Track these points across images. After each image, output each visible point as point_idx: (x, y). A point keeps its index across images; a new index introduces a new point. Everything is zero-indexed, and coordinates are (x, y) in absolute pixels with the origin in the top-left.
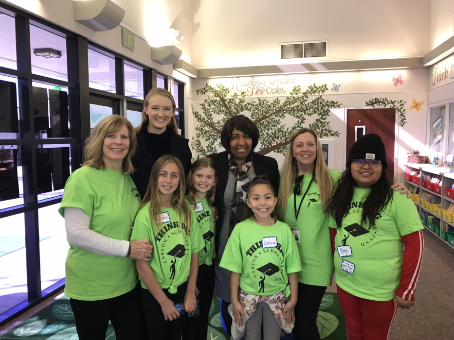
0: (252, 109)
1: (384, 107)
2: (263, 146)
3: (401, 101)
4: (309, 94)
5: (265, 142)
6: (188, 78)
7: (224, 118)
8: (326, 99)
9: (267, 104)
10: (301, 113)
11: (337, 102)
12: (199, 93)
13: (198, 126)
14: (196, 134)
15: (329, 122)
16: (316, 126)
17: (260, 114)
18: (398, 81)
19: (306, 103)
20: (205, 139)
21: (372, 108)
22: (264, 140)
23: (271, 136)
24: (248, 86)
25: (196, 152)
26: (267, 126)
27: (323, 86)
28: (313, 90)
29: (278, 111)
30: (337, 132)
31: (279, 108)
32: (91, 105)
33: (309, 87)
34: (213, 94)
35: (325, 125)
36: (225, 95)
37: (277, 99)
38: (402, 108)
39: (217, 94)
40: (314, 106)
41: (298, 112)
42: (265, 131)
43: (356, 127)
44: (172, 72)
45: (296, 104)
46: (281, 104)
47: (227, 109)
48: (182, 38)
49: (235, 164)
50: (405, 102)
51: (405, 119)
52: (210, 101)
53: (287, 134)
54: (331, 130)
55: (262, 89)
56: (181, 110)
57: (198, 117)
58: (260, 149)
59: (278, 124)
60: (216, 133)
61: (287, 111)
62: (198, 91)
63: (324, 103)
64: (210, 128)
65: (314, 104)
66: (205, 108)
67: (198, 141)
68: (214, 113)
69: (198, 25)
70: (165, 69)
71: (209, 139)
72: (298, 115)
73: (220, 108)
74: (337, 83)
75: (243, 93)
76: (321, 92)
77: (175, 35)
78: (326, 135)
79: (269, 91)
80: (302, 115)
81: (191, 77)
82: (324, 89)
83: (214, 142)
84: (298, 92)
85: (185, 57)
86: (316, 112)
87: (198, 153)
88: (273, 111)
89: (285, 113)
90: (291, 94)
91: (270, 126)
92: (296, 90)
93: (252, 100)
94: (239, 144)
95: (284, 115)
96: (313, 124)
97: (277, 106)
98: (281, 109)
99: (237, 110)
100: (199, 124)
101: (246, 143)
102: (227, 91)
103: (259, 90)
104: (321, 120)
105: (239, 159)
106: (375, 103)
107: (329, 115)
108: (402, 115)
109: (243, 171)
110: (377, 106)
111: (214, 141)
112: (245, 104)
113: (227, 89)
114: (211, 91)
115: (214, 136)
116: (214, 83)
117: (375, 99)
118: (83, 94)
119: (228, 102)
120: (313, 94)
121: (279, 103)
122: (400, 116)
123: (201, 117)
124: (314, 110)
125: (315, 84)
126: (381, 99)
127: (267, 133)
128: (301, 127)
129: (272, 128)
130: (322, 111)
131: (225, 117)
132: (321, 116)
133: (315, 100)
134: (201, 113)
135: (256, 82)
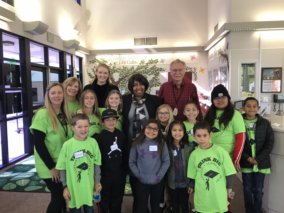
0: (120, 72)
1: (187, 71)
3: (195, 68)
4: (149, 64)
6: (84, 55)
8: (158, 67)
9: (128, 69)
10: (145, 74)
11: (163, 69)
12: (91, 63)
13: (90, 81)
15: (159, 79)
16: (153, 81)
17: (124, 74)
18: (193, 58)
19: (148, 69)
24: (118, 60)
27: (156, 60)
28: (151, 62)
32: (32, 71)
33: (149, 61)
35: (157, 81)
37: (133, 66)
38: (195, 71)
40: (152, 70)
44: (75, 52)
45: (142, 69)
46: (135, 69)
48: (80, 34)
50: (197, 68)
51: (197, 77)
54: (160, 83)
55: (124, 61)
56: (81, 72)
57: (90, 76)
58: (125, 93)
63: (157, 69)
69: (90, 26)
74: (163, 58)
75: (115, 63)
76: (155, 63)
77: (76, 33)
79: (128, 62)
81: (86, 54)
85: (82, 44)
86: (153, 73)
88: (131, 73)
90: (140, 64)
92: (142, 62)
93: (120, 67)
94: (138, 88)
97: (133, 70)
98: (135, 72)
102: (106, 62)
104: (155, 78)
105: (138, 96)
107: (159, 75)
108: (195, 75)
109: (140, 103)
112: (116, 69)
114: (97, 62)
116: (99, 57)
118: (28, 66)
120: (151, 64)
125: (152, 59)
130: (156, 73)
132: (155, 76)
133: (152, 67)
134: (92, 74)
135: (122, 57)
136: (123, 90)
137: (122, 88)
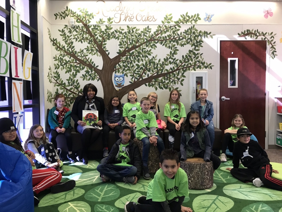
0: (121, 37)
1: (256, 38)
2: (133, 79)
3: (272, 33)
4: (181, 23)
5: (135, 75)
7: (88, 47)
8: (199, 29)
9: (137, 32)
10: (174, 44)
11: (210, 33)
12: (58, 17)
13: (56, 56)
14: (55, 64)
15: (202, 54)
16: (189, 57)
17: (129, 43)
18: (268, 14)
19: (179, 32)
20: (65, 70)
21: (244, 39)
22: (134, 73)
23: (142, 68)
24: (116, 12)
25: (55, 86)
26: (137, 56)
27: (195, 15)
28: (186, 19)
29: (149, 41)
30: (210, 64)
31: (149, 37)
33: (181, 16)
34: (74, 18)
35: (198, 57)
36: (88, 20)
37: (148, 27)
39: (79, 20)
40: (187, 36)
41: (170, 42)
42: (135, 63)
43: (229, 59)
45: (168, 33)
46: (152, 32)
47: (91, 37)
50: (275, 34)
51: (276, 52)
52: (72, 27)
53: (159, 66)
54: (204, 62)
55: (130, 16)
57: (56, 44)
58: (130, 82)
59: (150, 55)
61: (158, 40)
62: (56, 15)
63: (197, 33)
64: (72, 58)
65: (187, 34)
66: (65, 34)
67: (57, 73)
68: (76, 40)
71: (70, 71)
72: (170, 45)
73: (83, 35)
74: (210, 13)
75: (109, 19)
76: (193, 21)
78: (199, 67)
79: (139, 18)
80: (175, 45)
82: (196, 19)
83: (76, 75)
84: (169, 21)
86: (189, 42)
87: (57, 87)
88: (144, 40)
89: (157, 43)
90: (163, 22)
91: (140, 57)
92: (168, 19)
93: (120, 28)
95: (156, 44)
96: (186, 56)
97: (147, 35)
98: (152, 38)
99: (103, 38)
100: (58, 53)
102: (91, 16)
103: (127, 17)
104: (195, 51)
106: (247, 35)
107: (202, 46)
108: (273, 47)
110: (248, 38)
111: (76, 73)
112: (112, 31)
113: (91, 15)
114: (72, 15)
115: (76, 67)
116: (76, 6)
117: (248, 31)
119: (92, 29)
120: (185, 24)
121: (150, 32)
122: (271, 48)
123: (60, 44)
124: (187, 40)
125: (187, 13)
126: (252, 30)
127: (137, 65)
128: (174, 58)
129: (143, 59)
130: (195, 42)
131: (89, 45)
132: (194, 47)
133: (188, 29)
134: (61, 40)
135: (124, 8)
136: (127, 76)
137: (125, 73)
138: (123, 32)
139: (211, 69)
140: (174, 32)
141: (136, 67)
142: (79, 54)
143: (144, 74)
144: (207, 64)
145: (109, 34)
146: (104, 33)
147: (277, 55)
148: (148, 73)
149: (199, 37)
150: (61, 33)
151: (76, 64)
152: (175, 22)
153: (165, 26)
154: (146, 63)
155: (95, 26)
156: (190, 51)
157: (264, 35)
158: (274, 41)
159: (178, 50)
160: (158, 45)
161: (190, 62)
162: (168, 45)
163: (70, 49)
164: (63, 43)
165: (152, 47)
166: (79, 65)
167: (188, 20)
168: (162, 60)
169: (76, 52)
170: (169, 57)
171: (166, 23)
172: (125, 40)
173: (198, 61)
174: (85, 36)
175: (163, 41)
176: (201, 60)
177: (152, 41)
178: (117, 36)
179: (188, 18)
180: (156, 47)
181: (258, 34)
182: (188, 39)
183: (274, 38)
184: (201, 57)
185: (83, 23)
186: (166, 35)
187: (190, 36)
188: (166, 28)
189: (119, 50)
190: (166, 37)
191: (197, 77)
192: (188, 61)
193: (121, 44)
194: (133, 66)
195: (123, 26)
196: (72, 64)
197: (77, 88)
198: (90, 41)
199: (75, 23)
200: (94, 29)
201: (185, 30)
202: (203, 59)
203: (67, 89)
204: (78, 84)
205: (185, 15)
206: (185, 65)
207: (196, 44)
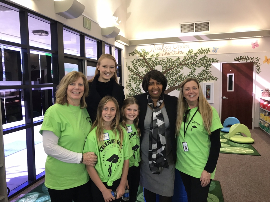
0: (163, 64)
1: (246, 61)
2: (170, 87)
3: (257, 58)
4: (198, 54)
5: (171, 84)
6: (124, 46)
7: (145, 70)
8: (209, 57)
9: (172, 61)
10: (193, 66)
11: (216, 59)
12: (131, 55)
14: (129, 79)
15: (211, 72)
16: (202, 74)
17: (168, 67)
18: (255, 45)
19: (197, 60)
20: (134, 82)
21: (239, 62)
22: (170, 83)
23: (174, 80)
24: (161, 50)
25: (129, 90)
26: (172, 74)
27: (207, 49)
28: (201, 52)
29: (179, 65)
30: (216, 77)
32: (65, 63)
33: (198, 50)
34: (139, 55)
35: (208, 73)
36: (146, 56)
37: (178, 57)
39: (141, 55)
40: (201, 61)
41: (191, 65)
42: (170, 77)
43: (228, 74)
44: (114, 43)
45: (190, 61)
46: (181, 60)
47: (147, 64)
48: (120, 22)
49: (151, 102)
50: (260, 58)
51: (260, 69)
52: (137, 60)
53: (185, 79)
54: (212, 77)
55: (169, 52)
56: (120, 65)
57: (130, 69)
58: (168, 88)
59: (179, 73)
60: (141, 79)
61: (184, 65)
62: (130, 54)
63: (208, 59)
64: (137, 76)
66: (134, 64)
67: (130, 84)
68: (140, 66)
69: (130, 13)
70: (109, 41)
71: (137, 82)
72: (191, 67)
73: (143, 64)
74: (216, 47)
75: (157, 54)
76: (206, 53)
77: (116, 20)
78: (209, 79)
79: (173, 53)
81: (125, 46)
82: (207, 51)
83: (139, 85)
84: (191, 53)
85: (122, 33)
86: (203, 65)
87: (130, 91)
88: (176, 65)
89: (183, 66)
90: (187, 54)
91: (174, 74)
92: (190, 52)
93: (163, 59)
94: (154, 88)
95: (183, 67)
96: (201, 73)
97: (178, 62)
98: (181, 63)
99: (153, 65)
100: (130, 74)
101: (158, 87)
102: (147, 53)
103: (167, 52)
104: (206, 70)
105: (154, 98)
106: (240, 59)
107: (211, 67)
108: (258, 66)
109: (157, 106)
110: (241, 61)
112: (158, 61)
113: (147, 52)
114: (137, 53)
115: (140, 80)
116: (139, 48)
117: (240, 57)
118: (60, 57)
119: (148, 60)
120: (200, 54)
121: (179, 60)
123: (131, 69)
126: (244, 56)
127: (172, 79)
128: (193, 74)
129: (175, 75)
130: (207, 65)
131: (146, 69)
132: (206, 68)
133: (202, 58)
134: (132, 67)
135: (165, 47)
138: (164, 61)
139: (217, 80)
140: (193, 60)
141: (172, 80)
142: (141, 74)
143: (176, 84)
144: (214, 77)
145: (156, 62)
146: (154, 62)
147: (261, 71)
148: (178, 83)
149: (209, 62)
150: (132, 63)
151: (139, 79)
152: (194, 54)
153: (189, 57)
154: (177, 77)
155: (149, 59)
156: (203, 70)
157: (252, 59)
158: (259, 63)
159: (196, 70)
160: (184, 67)
161: (203, 76)
162: (190, 67)
163: (136, 71)
164: (133, 68)
165: (180, 69)
166: (141, 80)
167: (202, 52)
168: (187, 76)
169: (139, 73)
170: (190, 74)
171: (189, 55)
172: (165, 65)
173: (208, 76)
174: (144, 64)
175: (187, 65)
176: (210, 75)
177: (181, 65)
178: (161, 63)
179: (202, 51)
180: (183, 68)
181: (247, 59)
182: (202, 63)
183: (259, 60)
184: (210, 74)
185: (143, 57)
186: (189, 61)
187: (203, 61)
188: (189, 58)
189: (162, 71)
190: (189, 63)
191: (207, 86)
192: (202, 76)
193: (163, 68)
194: (170, 79)
195: (164, 57)
196: (137, 79)
197: (140, 92)
198: (147, 67)
199: (139, 57)
200: (149, 60)
201: (200, 58)
202: (211, 75)
203: (135, 92)
204: (140, 89)
205: (201, 50)
206: (200, 78)
207: (207, 66)
